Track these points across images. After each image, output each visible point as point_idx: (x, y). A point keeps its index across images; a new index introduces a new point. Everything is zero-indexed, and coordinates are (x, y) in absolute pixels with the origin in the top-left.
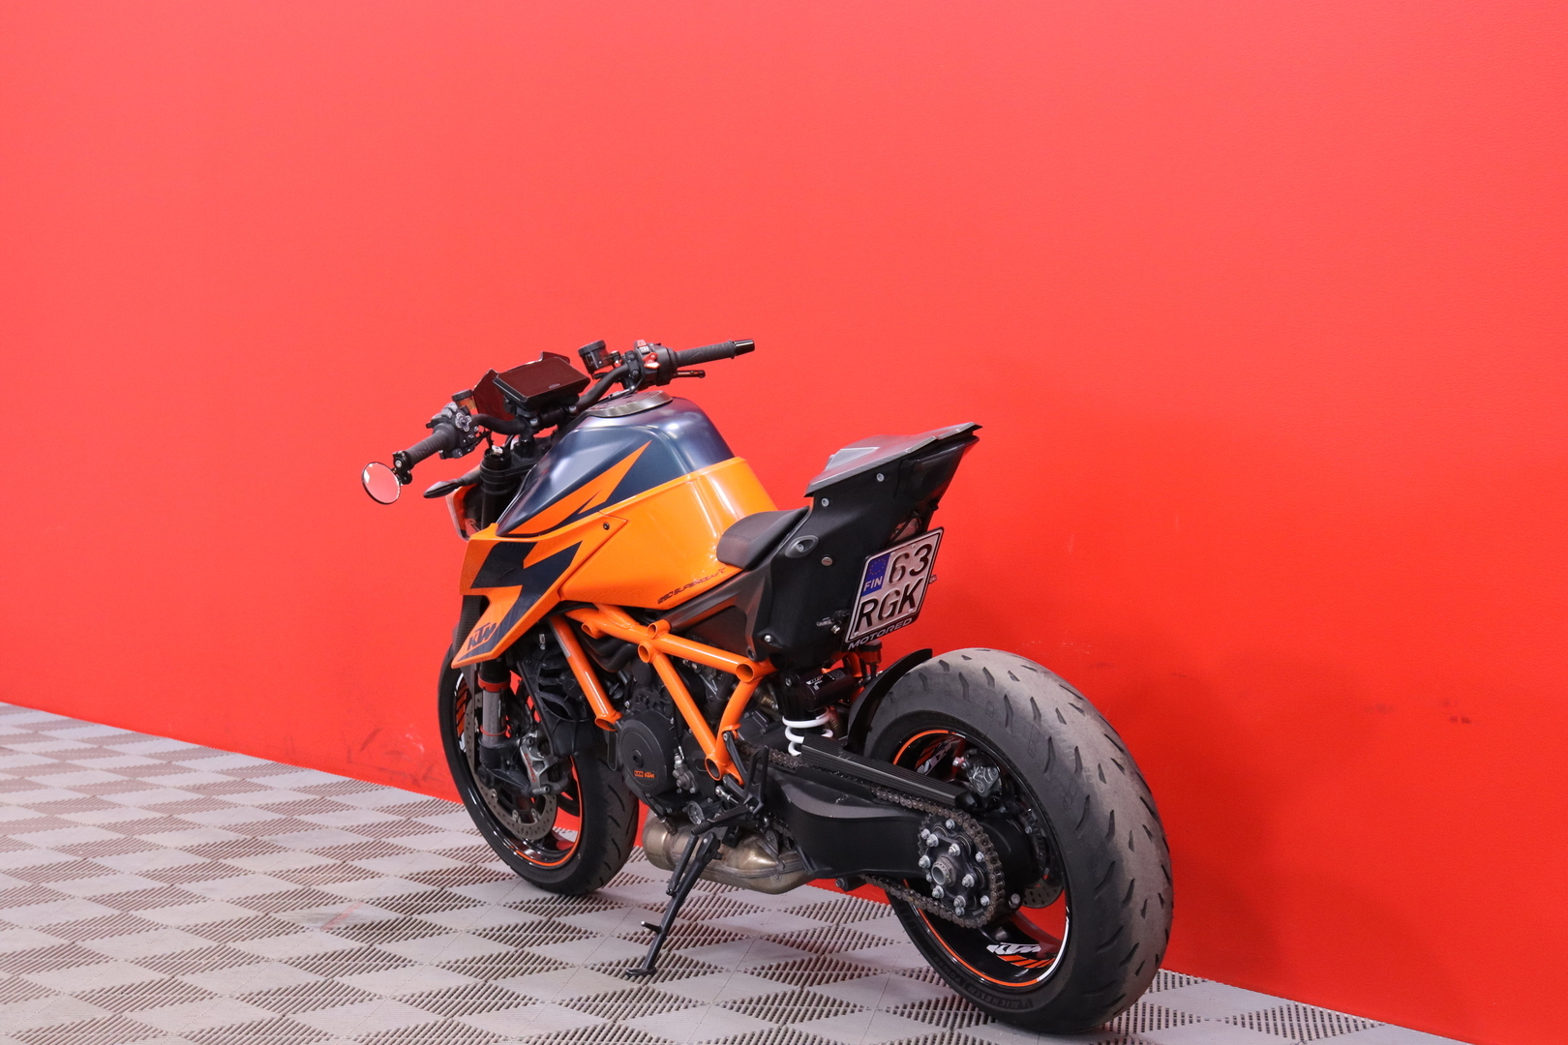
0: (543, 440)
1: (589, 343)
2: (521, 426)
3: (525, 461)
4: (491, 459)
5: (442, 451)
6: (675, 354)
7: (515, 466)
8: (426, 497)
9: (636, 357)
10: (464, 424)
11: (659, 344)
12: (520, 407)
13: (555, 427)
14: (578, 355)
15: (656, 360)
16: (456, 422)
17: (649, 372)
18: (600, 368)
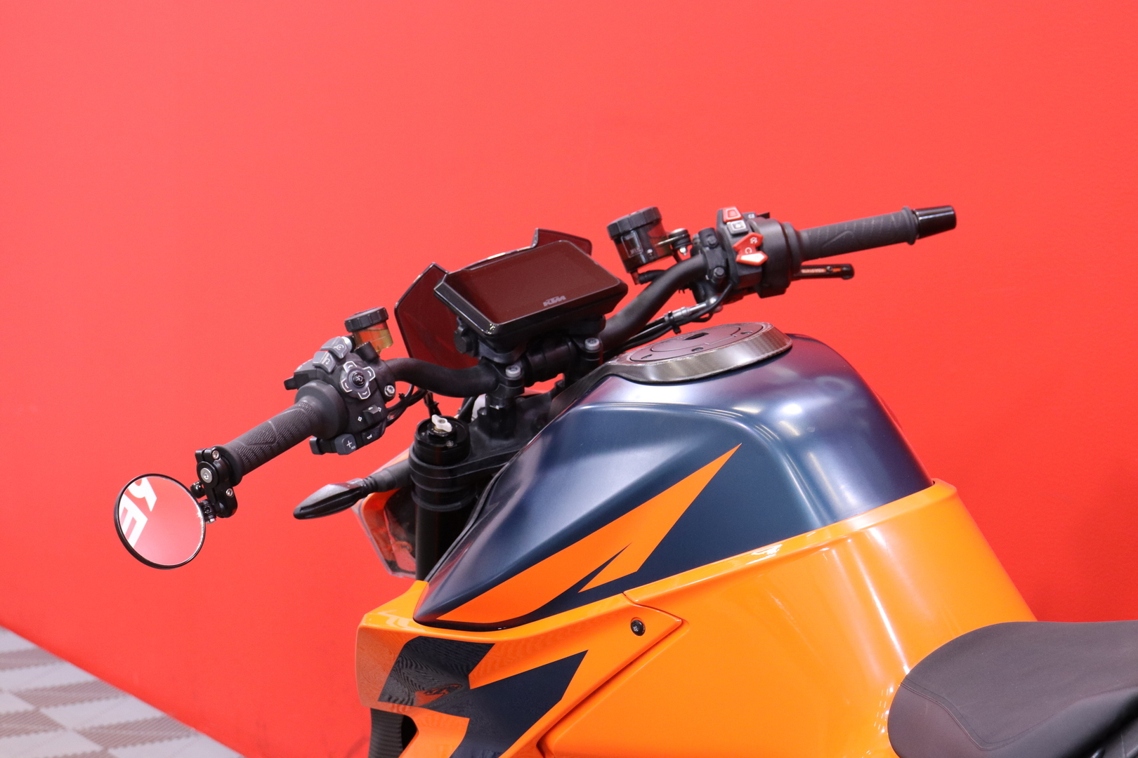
0: (537, 400)
1: (630, 213)
2: (487, 379)
3: (496, 445)
4: (428, 443)
5: (313, 439)
6: (798, 235)
7: (479, 457)
8: (299, 516)
9: (721, 242)
10: (358, 384)
11: (767, 216)
12: (484, 341)
13: (560, 377)
14: (607, 235)
15: (759, 248)
16: (343, 379)
17: (745, 272)
18: (649, 261)
